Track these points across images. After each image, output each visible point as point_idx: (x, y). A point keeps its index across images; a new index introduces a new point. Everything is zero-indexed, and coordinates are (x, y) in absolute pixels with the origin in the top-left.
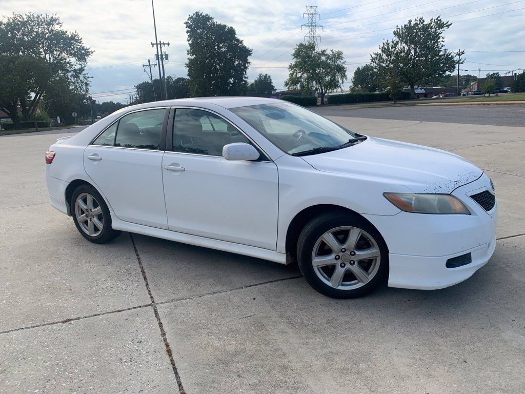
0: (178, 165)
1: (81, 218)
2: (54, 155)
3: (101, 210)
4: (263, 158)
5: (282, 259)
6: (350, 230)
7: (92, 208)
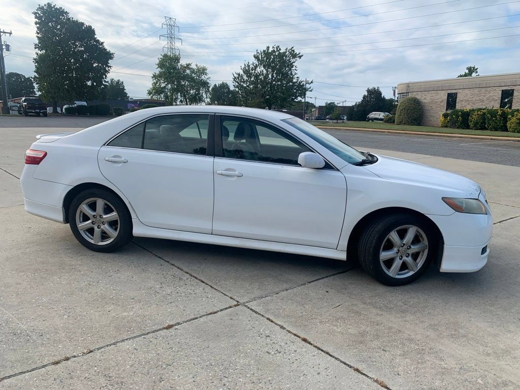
0: (234, 170)
1: (82, 225)
2: (46, 155)
3: (117, 216)
4: (328, 166)
5: (343, 256)
6: (409, 228)
7: (102, 214)
